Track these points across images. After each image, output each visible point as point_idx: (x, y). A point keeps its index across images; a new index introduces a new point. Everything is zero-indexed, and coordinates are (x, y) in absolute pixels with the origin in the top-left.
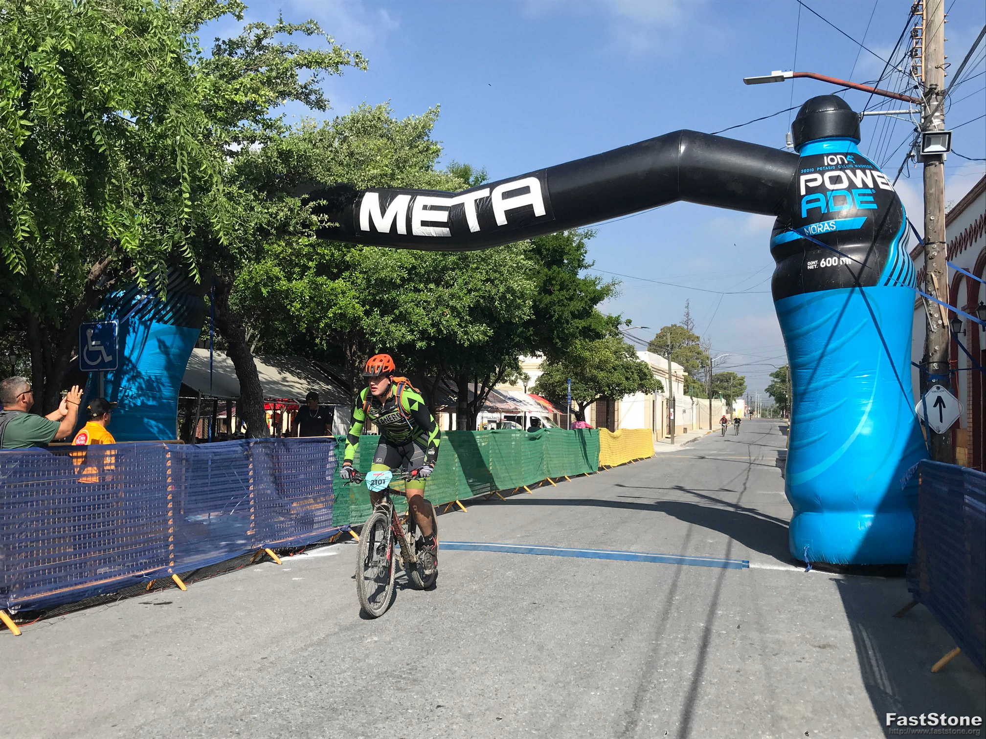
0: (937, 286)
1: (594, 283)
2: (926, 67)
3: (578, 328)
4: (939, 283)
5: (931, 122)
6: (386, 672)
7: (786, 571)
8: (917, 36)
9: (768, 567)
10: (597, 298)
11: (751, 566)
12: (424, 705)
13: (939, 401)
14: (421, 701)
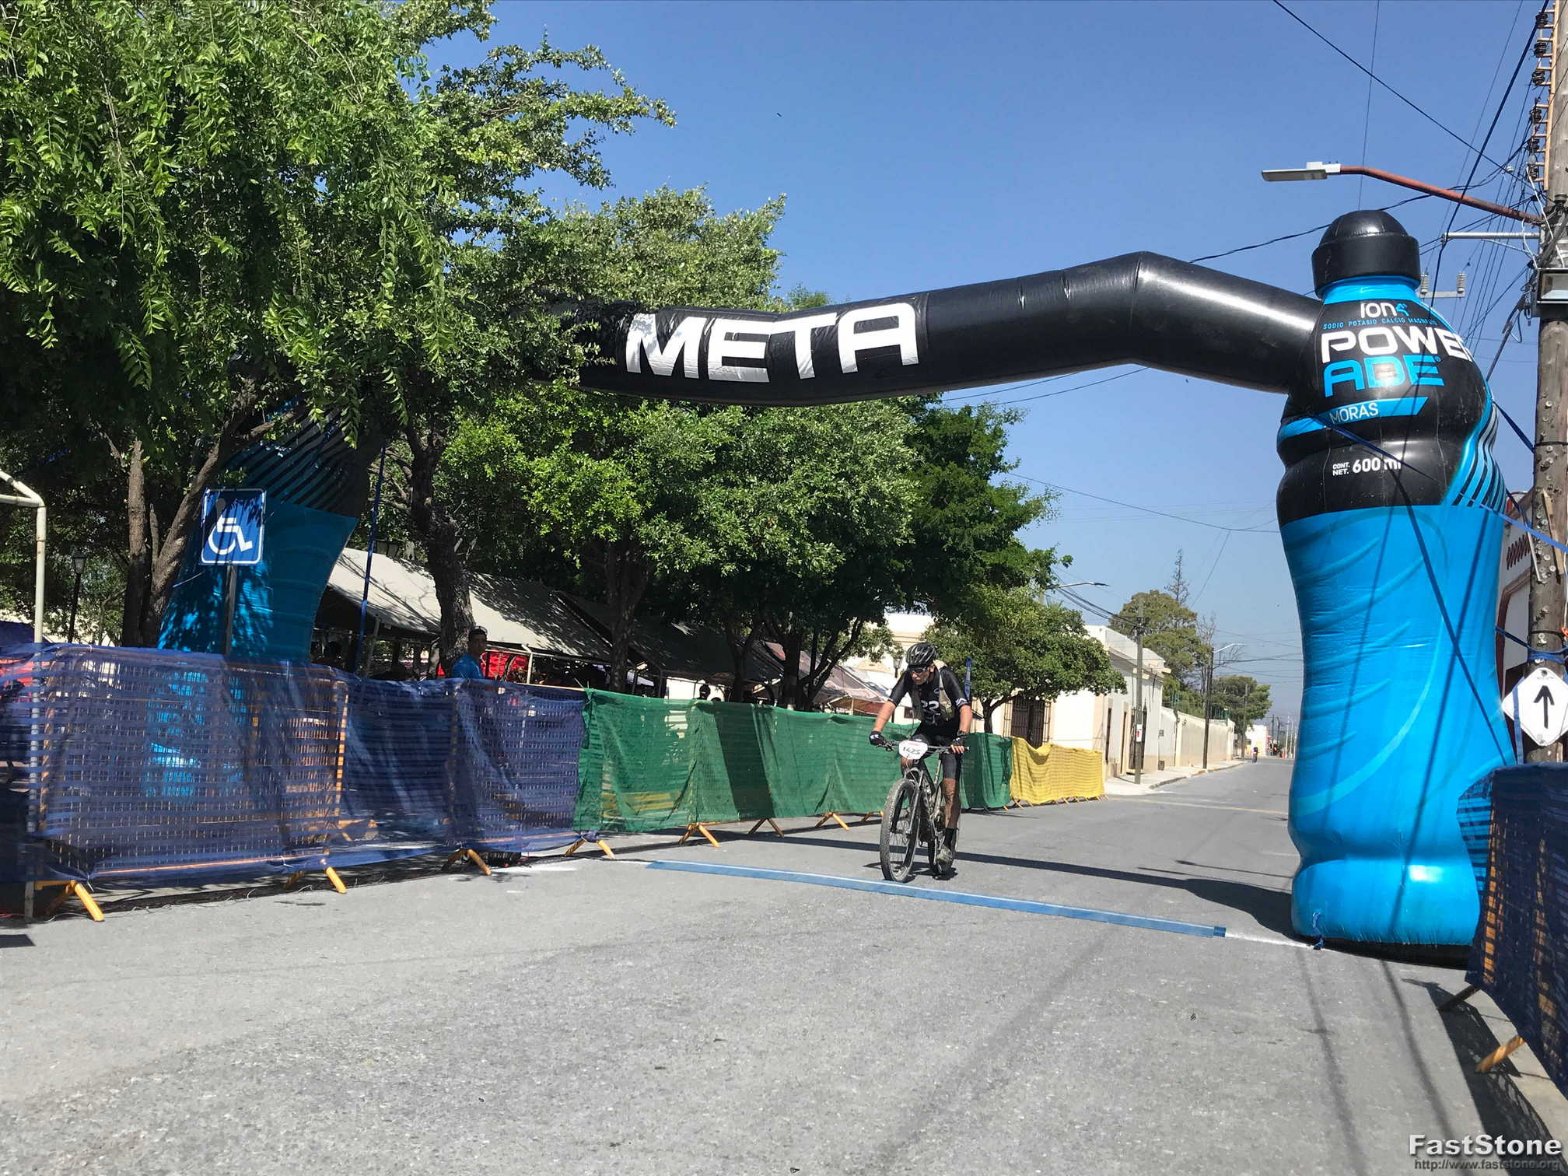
0: (1550, 511)
1: (1015, 495)
2: (1551, 167)
3: (983, 565)
4: (1555, 507)
5: (1554, 253)
6: (643, 1000)
7: (1284, 946)
8: (1540, 118)
9: (1255, 939)
10: (1018, 519)
11: (1227, 934)
12: (696, 1036)
13: (1545, 693)
14: (691, 1033)
